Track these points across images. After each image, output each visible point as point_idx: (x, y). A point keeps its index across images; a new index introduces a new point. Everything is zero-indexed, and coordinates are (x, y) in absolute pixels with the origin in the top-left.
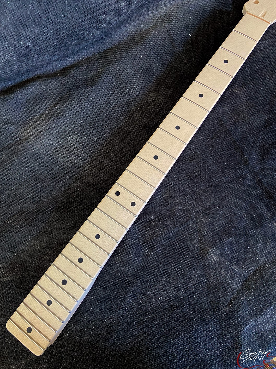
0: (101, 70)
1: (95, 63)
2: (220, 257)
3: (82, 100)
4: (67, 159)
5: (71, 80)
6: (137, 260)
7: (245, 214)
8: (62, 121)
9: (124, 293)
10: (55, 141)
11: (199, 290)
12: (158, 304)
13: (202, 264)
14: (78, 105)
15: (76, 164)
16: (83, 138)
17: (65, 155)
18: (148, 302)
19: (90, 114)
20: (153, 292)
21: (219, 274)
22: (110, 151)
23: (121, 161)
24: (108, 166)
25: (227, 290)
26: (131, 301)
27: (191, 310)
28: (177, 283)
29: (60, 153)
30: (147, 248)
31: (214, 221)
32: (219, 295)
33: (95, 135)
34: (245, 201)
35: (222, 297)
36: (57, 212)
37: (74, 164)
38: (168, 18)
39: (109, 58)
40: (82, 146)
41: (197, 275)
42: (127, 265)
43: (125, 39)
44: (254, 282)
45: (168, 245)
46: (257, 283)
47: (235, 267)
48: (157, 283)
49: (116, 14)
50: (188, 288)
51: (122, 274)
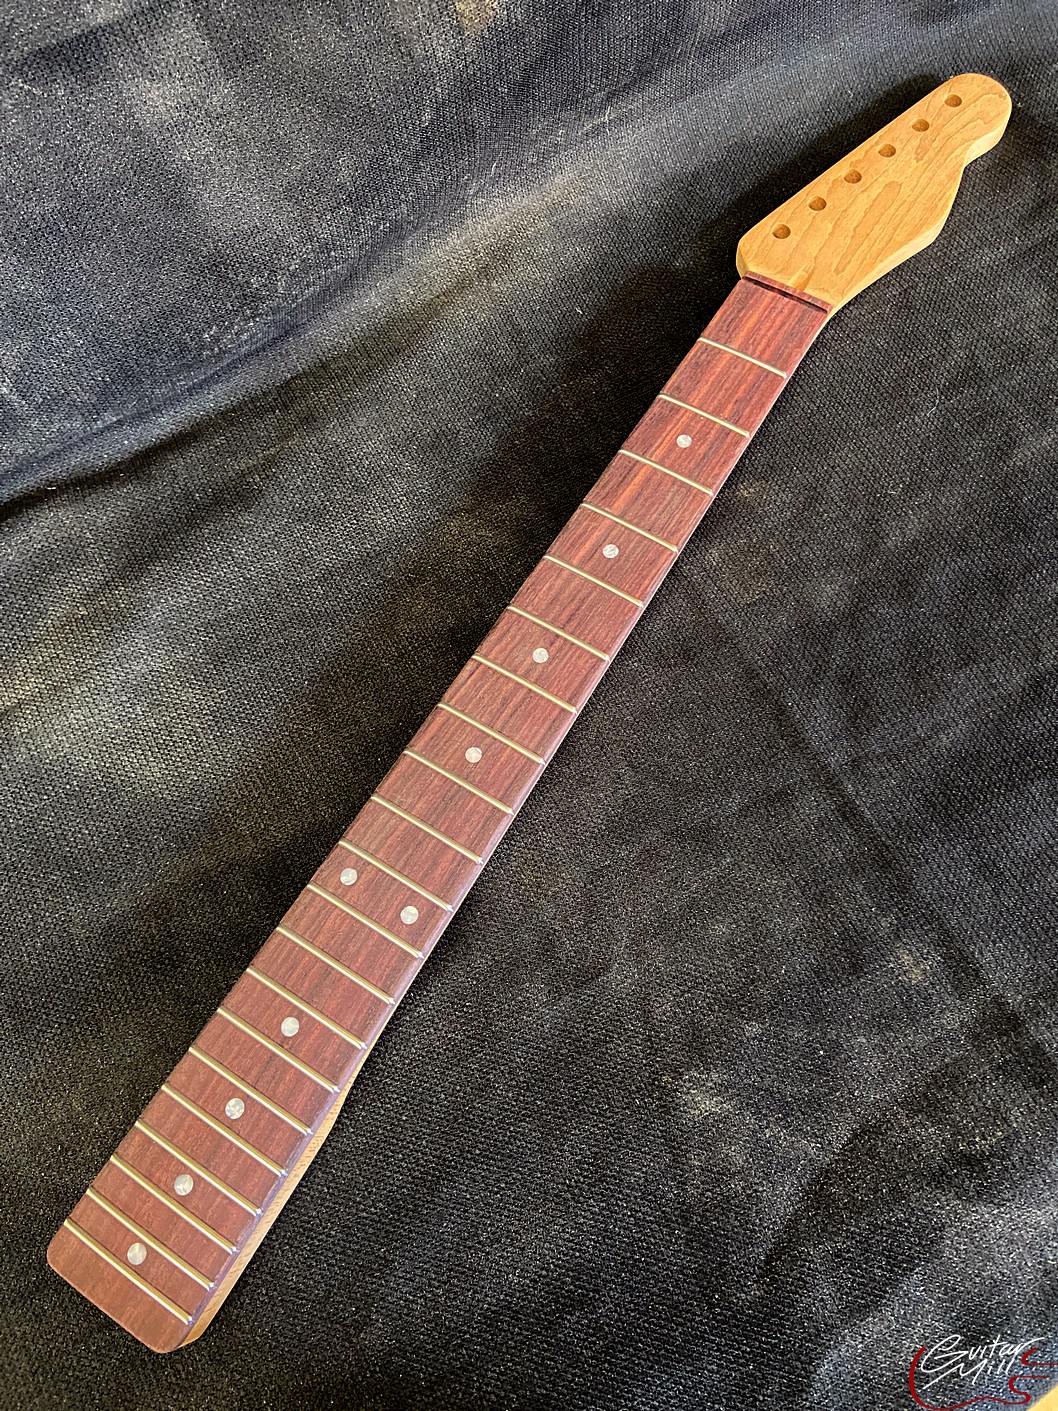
0: (273, 451)
1: (254, 427)
2: (723, 1098)
3: (207, 562)
4: (159, 775)
5: (169, 492)
6: (424, 1134)
7: (801, 930)
8: (137, 641)
9: (380, 1265)
10: (114, 711)
11: (651, 1229)
12: (506, 1295)
13: (661, 1131)
14: (193, 580)
15: (191, 790)
16: (217, 695)
17: (152, 759)
18: (469, 1291)
19: (240, 607)
20: (488, 1253)
21: (723, 1161)
22: (315, 732)
23: (356, 769)
24: (310, 790)
25: (754, 1224)
26: (406, 1293)
27: (627, 1310)
28: (571, 1210)
29: (133, 755)
30: (461, 1086)
31: (695, 965)
32: (727, 1244)
33: (260, 681)
34: (801, 881)
35: (734, 1252)
36: (125, 976)
37: (184, 790)
38: (500, 257)
39: (301, 407)
40: (213, 723)
41: (643, 1172)
42: (389, 1157)
43: (356, 336)
44: (849, 1184)
45: (534, 1067)
46: (857, 1187)
47: (779, 1132)
48: (501, 1215)
49: (306, 267)
50: (615, 1227)
51: (369, 1193)
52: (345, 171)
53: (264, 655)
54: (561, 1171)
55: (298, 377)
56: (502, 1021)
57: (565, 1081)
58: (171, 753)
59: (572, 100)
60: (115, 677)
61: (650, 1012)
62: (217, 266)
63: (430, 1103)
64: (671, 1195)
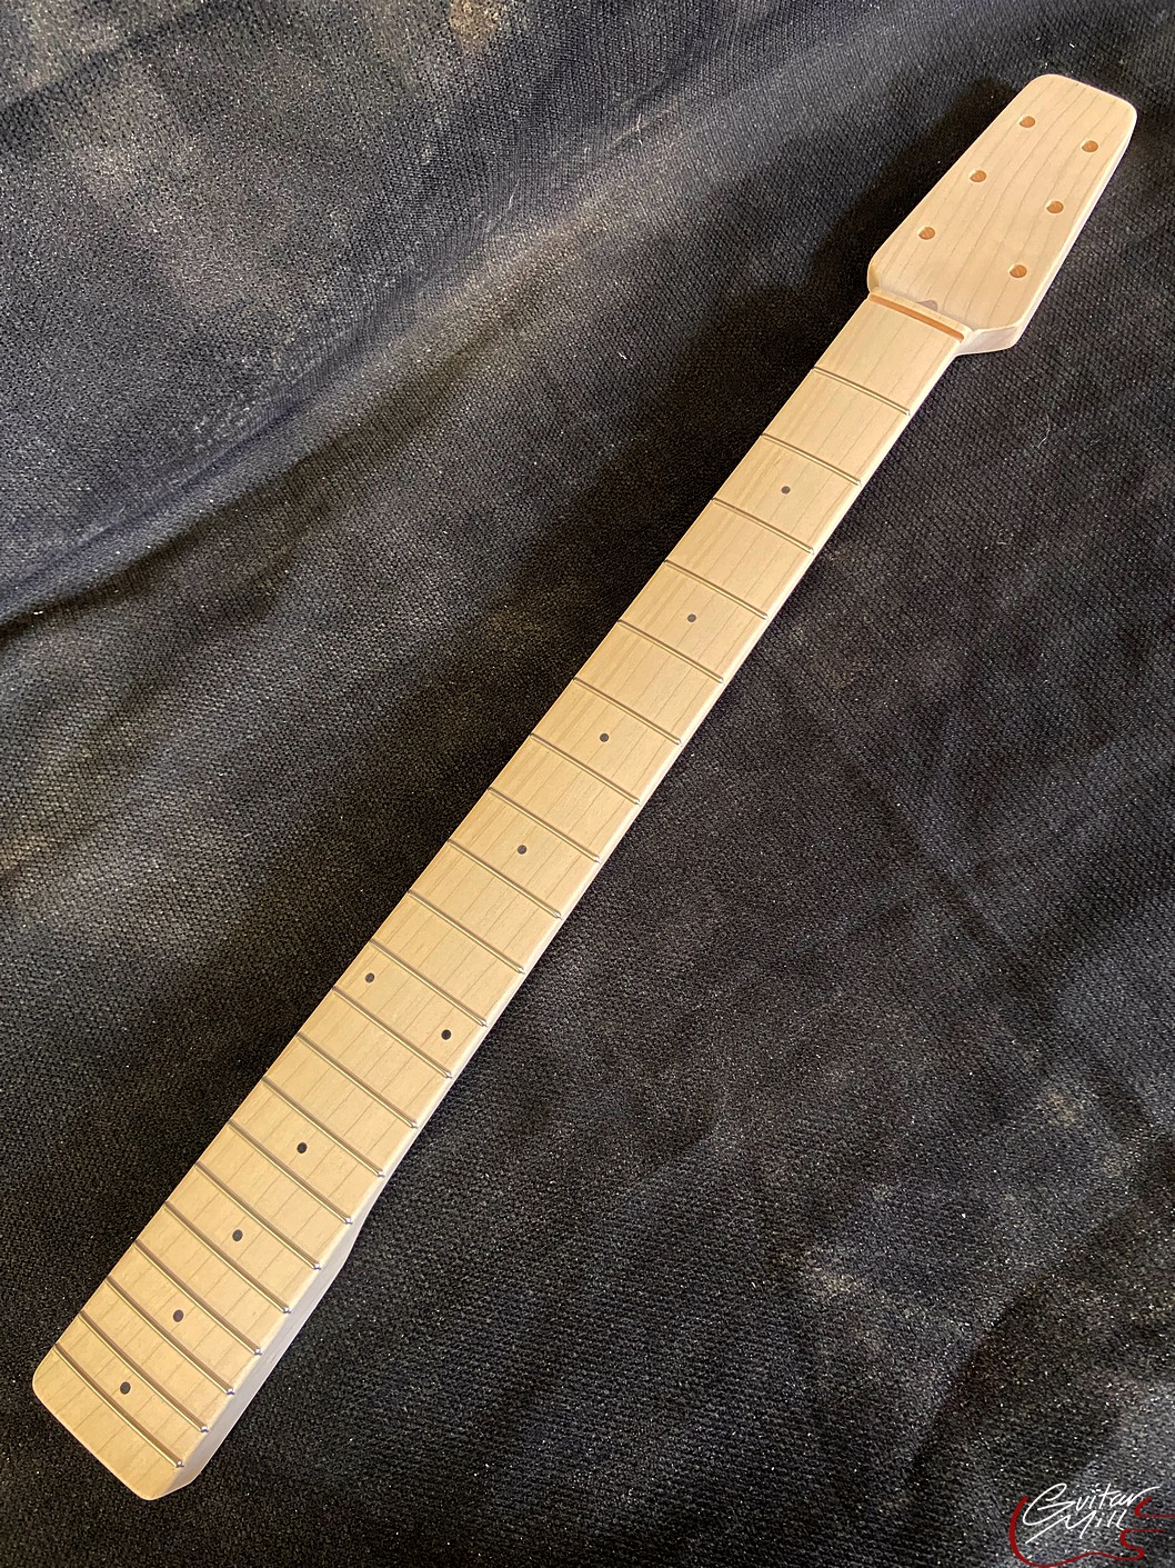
0: (284, 550)
1: (261, 524)
2: (853, 1275)
3: (219, 684)
4: (184, 937)
5: (169, 605)
7: (931, 1071)
8: (146, 783)
10: (126, 867)
11: (780, 1434)
13: (784, 1318)
14: (204, 707)
15: (220, 952)
16: (242, 839)
17: (174, 919)
19: (260, 734)
20: (595, 1472)
21: (858, 1350)
22: (356, 875)
25: (898, 1421)
27: (758, 1529)
28: (687, 1416)
29: (153, 916)
30: (550, 1279)
31: (810, 1120)
32: (867, 1446)
33: (290, 819)
34: (927, 1014)
35: (877, 1454)
37: (213, 953)
38: (527, 300)
39: (312, 496)
40: (240, 873)
41: (766, 1368)
42: (474, 1367)
43: (369, 407)
44: (1005, 1367)
45: (633, 1252)
46: (1015, 1370)
47: (920, 1311)
48: (607, 1428)
49: (303, 339)
50: (737, 1433)
51: (456, 1410)
52: (338, 225)
53: (292, 788)
54: (672, 1372)
55: (307, 459)
56: (592, 1200)
57: (669, 1266)
58: (195, 911)
59: (595, 114)
60: (125, 827)
61: (761, 1178)
62: (201, 350)
63: (516, 1301)
64: (800, 1393)
